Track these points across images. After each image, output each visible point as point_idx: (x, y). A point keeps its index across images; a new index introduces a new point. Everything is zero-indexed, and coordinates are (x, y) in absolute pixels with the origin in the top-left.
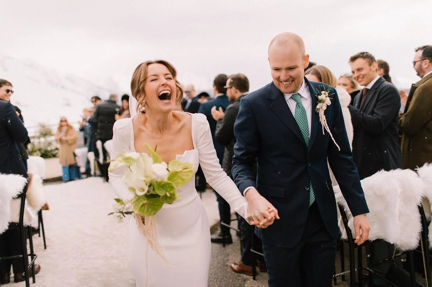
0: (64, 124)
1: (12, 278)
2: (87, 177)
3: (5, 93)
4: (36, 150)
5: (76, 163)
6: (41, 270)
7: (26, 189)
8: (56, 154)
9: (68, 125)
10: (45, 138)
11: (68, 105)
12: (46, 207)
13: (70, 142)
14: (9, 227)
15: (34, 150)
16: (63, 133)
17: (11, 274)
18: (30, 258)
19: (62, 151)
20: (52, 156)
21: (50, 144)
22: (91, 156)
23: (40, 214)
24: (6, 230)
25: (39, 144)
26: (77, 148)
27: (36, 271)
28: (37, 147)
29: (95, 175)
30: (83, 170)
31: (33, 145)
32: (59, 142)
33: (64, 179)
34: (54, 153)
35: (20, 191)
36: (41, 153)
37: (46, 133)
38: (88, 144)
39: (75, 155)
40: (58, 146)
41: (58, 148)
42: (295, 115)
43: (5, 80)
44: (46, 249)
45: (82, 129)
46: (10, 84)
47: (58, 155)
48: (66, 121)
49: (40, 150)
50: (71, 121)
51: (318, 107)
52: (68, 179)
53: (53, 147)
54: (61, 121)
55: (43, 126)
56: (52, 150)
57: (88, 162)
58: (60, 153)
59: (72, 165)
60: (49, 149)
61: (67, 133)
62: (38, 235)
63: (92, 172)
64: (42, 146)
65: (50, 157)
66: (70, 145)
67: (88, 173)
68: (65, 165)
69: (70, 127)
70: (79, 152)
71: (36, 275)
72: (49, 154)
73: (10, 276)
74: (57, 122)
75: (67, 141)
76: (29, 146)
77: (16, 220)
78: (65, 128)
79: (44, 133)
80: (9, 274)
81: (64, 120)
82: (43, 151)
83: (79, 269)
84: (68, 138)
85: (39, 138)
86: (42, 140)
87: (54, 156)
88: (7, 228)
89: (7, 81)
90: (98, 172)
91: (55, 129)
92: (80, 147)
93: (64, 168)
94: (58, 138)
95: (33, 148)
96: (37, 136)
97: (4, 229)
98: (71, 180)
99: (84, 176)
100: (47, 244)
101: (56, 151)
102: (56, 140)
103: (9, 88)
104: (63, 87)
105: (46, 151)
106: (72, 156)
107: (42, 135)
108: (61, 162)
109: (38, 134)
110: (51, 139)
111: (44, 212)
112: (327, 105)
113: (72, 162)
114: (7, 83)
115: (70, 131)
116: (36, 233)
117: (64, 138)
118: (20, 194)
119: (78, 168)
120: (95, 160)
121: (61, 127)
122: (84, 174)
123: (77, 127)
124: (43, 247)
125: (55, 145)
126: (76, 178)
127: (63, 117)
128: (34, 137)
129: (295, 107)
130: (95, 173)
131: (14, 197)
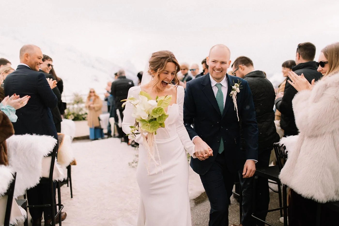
0: (92, 94)
1: (43, 222)
2: (108, 138)
3: (47, 66)
4: (71, 114)
5: (100, 126)
6: (67, 217)
7: (56, 148)
8: (85, 117)
9: (95, 95)
10: (77, 105)
11: (96, 80)
12: (74, 163)
13: (96, 109)
14: (40, 181)
15: (70, 114)
16: (91, 102)
17: (42, 219)
18: (58, 207)
19: (90, 116)
20: (82, 119)
21: (81, 110)
22: (112, 120)
23: (69, 168)
24: (37, 184)
25: (73, 109)
26: (101, 114)
27: (63, 218)
28: (71, 112)
29: (114, 136)
30: (105, 131)
31: (69, 110)
32: (88, 108)
33: (91, 138)
34: (84, 117)
35: (51, 151)
36: (74, 116)
37: (78, 102)
38: (110, 111)
39: (99, 120)
40: (88, 111)
41: (87, 113)
42: (216, 97)
43: (47, 56)
44: (72, 198)
45: (106, 100)
46: (51, 60)
47: (87, 118)
48: (94, 92)
49: (73, 114)
50: (97, 93)
51: (231, 93)
52: (93, 138)
53: (83, 112)
54: (91, 92)
55: (76, 96)
56: (82, 115)
57: (110, 126)
58: (88, 117)
59: (97, 127)
60: (80, 113)
61: (94, 101)
62: (66, 185)
63: (112, 134)
64: (75, 111)
65: (81, 120)
66: (97, 111)
67: (109, 134)
68: (92, 127)
69: (97, 97)
70: (102, 117)
71: (62, 222)
72: (80, 117)
73: (41, 221)
74: (87, 93)
75: (94, 108)
76: (66, 111)
77: (47, 175)
78: (93, 98)
79: (77, 101)
80: (41, 219)
81: (92, 91)
82: (76, 115)
83: (98, 219)
84: (95, 105)
85: (73, 104)
86: (76, 106)
87: (84, 119)
88: (38, 182)
89: (49, 57)
90: (117, 134)
91: (85, 99)
92: (104, 113)
93: (91, 129)
94: (87, 105)
95: (68, 113)
96: (72, 103)
97: (36, 184)
98: (96, 139)
99: (106, 136)
100: (73, 193)
101: (86, 116)
102: (86, 107)
103: (50, 63)
104: (93, 67)
105: (78, 115)
106: (97, 120)
107: (76, 102)
108: (88, 125)
109: (72, 102)
110: (82, 105)
111: (72, 167)
112: (237, 92)
113: (97, 125)
114: (49, 58)
115: (97, 100)
116: (65, 184)
117: (92, 106)
118: (50, 153)
119: (102, 130)
120: (115, 124)
121: (90, 96)
122: (106, 134)
123: (102, 97)
124: (70, 196)
125: (85, 111)
126: (99, 137)
127: (92, 89)
128: (69, 104)
129: (217, 92)
130: (114, 135)
131: (45, 156)
